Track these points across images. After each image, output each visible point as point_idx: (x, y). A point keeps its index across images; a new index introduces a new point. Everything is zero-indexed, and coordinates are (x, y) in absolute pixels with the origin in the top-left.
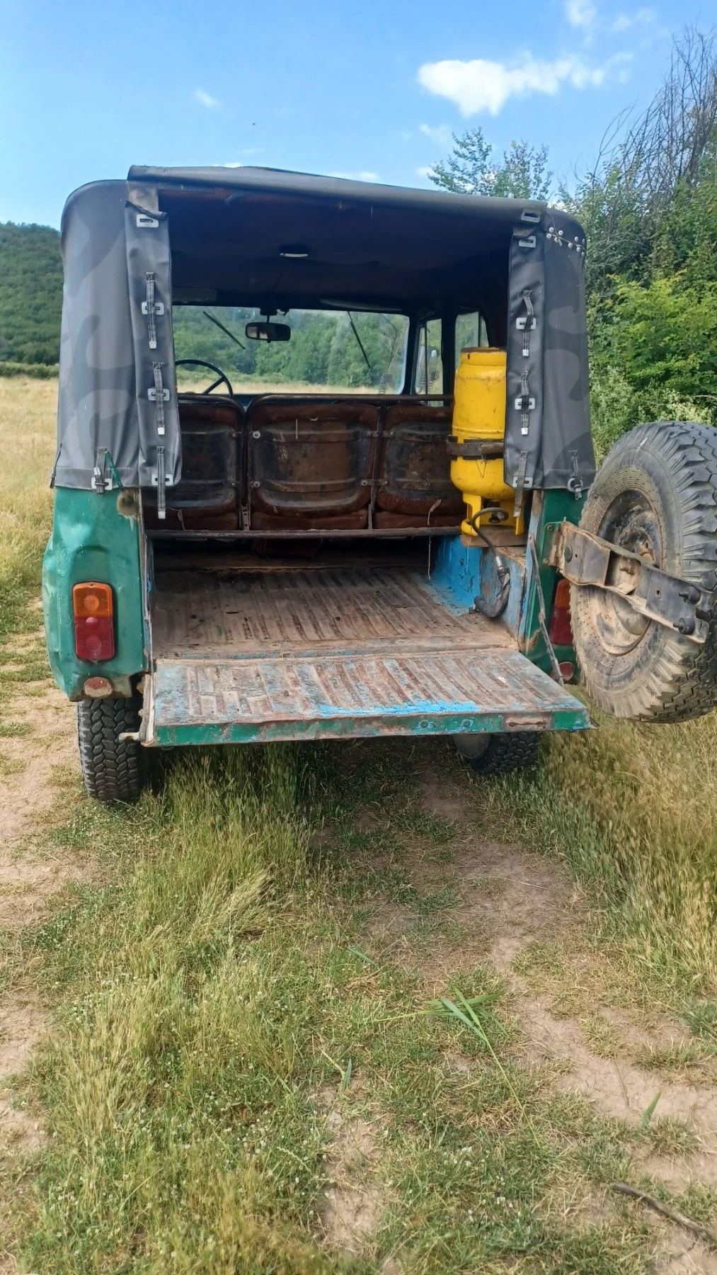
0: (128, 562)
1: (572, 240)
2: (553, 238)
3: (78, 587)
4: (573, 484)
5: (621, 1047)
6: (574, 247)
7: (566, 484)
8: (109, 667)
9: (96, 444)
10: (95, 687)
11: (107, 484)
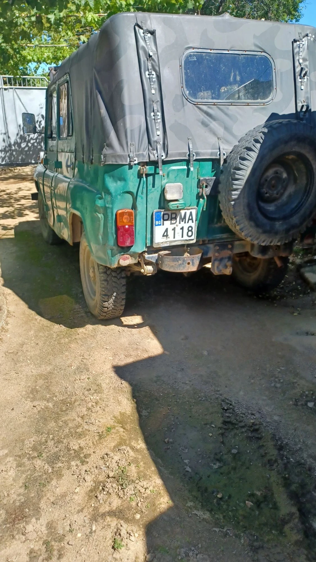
0: (142, 198)
2: (311, 39)
10: (124, 259)
11: (136, 161)
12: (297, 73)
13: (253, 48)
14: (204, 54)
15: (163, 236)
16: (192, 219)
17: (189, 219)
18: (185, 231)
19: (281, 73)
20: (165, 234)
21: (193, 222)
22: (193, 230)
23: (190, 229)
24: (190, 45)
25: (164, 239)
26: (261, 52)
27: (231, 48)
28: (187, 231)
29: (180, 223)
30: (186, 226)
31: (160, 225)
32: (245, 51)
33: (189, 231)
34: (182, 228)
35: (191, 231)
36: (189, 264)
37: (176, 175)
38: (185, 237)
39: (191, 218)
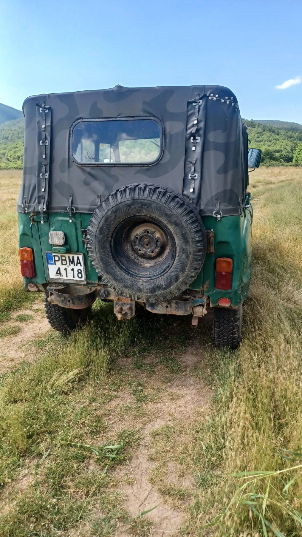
0: (36, 240)
1: (224, 99)
2: (213, 99)
3: (21, 249)
4: (216, 213)
5: (161, 480)
6: (225, 102)
7: (212, 214)
8: (34, 280)
9: (23, 195)
10: (31, 287)
11: (26, 210)
12: (188, 135)
13: (142, 114)
14: (92, 123)
15: (57, 273)
16: (80, 263)
17: (77, 263)
18: (76, 273)
19: (171, 136)
20: (59, 272)
21: (81, 266)
22: (83, 273)
23: (79, 272)
24: (81, 116)
25: (58, 277)
26: (150, 117)
27: (119, 115)
28: (77, 273)
29: (70, 265)
30: (76, 268)
31: (53, 264)
32: (133, 117)
33: (79, 273)
34: (73, 270)
35: (81, 273)
36: (69, 301)
37: (61, 224)
38: (76, 278)
39: (78, 262)
